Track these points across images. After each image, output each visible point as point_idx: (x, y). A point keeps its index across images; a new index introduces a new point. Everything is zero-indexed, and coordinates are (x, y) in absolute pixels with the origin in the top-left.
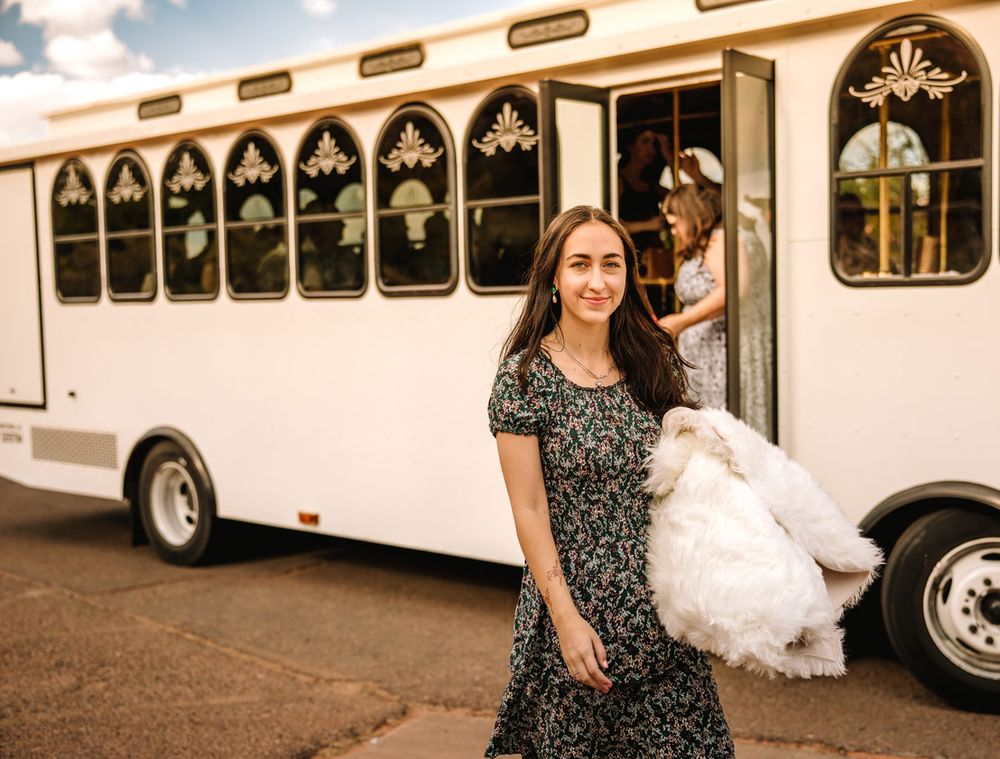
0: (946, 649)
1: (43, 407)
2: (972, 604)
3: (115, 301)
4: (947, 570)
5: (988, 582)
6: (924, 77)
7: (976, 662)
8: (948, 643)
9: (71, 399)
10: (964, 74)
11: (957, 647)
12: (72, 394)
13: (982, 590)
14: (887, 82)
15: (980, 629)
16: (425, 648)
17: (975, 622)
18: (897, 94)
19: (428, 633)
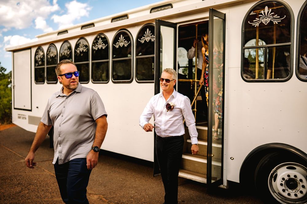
0: (274, 196)
1: (31, 110)
2: (283, 183)
3: (48, 83)
4: (276, 171)
5: (289, 176)
6: (272, 17)
7: (284, 200)
8: (275, 194)
9: (37, 108)
10: (285, 16)
11: (279, 196)
12: (37, 107)
13: (287, 178)
14: (260, 19)
15: (286, 191)
16: (119, 184)
17: (284, 188)
18: (263, 23)
19: (121, 180)
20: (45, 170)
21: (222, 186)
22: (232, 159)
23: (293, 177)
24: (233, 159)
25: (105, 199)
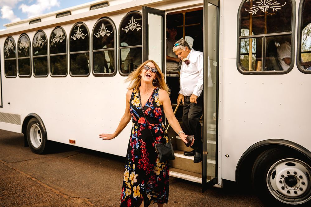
0: (273, 193)
1: (2, 107)
2: (283, 180)
3: (20, 77)
4: (274, 168)
5: (288, 173)
6: (271, 4)
7: (283, 198)
8: (274, 191)
10: (286, 3)
11: (277, 193)
12: (9, 103)
13: (286, 175)
14: (258, 7)
15: (285, 188)
16: (104, 186)
17: (284, 186)
18: (262, 10)
19: (106, 180)
20: (20, 172)
21: (216, 185)
22: (227, 156)
23: (293, 174)
24: (229, 156)
25: (90, 203)
